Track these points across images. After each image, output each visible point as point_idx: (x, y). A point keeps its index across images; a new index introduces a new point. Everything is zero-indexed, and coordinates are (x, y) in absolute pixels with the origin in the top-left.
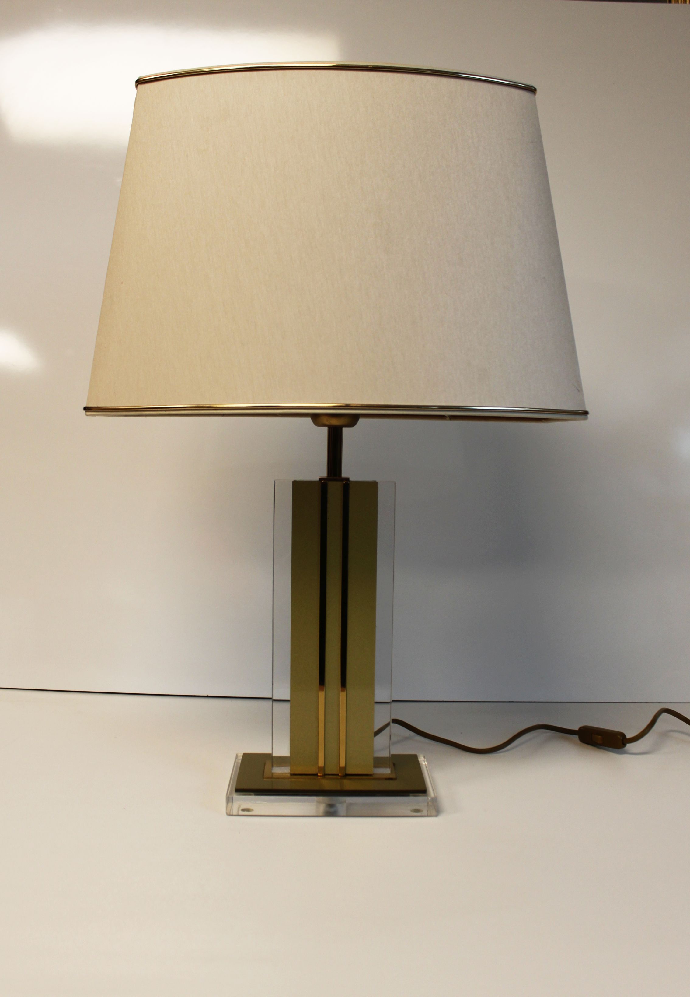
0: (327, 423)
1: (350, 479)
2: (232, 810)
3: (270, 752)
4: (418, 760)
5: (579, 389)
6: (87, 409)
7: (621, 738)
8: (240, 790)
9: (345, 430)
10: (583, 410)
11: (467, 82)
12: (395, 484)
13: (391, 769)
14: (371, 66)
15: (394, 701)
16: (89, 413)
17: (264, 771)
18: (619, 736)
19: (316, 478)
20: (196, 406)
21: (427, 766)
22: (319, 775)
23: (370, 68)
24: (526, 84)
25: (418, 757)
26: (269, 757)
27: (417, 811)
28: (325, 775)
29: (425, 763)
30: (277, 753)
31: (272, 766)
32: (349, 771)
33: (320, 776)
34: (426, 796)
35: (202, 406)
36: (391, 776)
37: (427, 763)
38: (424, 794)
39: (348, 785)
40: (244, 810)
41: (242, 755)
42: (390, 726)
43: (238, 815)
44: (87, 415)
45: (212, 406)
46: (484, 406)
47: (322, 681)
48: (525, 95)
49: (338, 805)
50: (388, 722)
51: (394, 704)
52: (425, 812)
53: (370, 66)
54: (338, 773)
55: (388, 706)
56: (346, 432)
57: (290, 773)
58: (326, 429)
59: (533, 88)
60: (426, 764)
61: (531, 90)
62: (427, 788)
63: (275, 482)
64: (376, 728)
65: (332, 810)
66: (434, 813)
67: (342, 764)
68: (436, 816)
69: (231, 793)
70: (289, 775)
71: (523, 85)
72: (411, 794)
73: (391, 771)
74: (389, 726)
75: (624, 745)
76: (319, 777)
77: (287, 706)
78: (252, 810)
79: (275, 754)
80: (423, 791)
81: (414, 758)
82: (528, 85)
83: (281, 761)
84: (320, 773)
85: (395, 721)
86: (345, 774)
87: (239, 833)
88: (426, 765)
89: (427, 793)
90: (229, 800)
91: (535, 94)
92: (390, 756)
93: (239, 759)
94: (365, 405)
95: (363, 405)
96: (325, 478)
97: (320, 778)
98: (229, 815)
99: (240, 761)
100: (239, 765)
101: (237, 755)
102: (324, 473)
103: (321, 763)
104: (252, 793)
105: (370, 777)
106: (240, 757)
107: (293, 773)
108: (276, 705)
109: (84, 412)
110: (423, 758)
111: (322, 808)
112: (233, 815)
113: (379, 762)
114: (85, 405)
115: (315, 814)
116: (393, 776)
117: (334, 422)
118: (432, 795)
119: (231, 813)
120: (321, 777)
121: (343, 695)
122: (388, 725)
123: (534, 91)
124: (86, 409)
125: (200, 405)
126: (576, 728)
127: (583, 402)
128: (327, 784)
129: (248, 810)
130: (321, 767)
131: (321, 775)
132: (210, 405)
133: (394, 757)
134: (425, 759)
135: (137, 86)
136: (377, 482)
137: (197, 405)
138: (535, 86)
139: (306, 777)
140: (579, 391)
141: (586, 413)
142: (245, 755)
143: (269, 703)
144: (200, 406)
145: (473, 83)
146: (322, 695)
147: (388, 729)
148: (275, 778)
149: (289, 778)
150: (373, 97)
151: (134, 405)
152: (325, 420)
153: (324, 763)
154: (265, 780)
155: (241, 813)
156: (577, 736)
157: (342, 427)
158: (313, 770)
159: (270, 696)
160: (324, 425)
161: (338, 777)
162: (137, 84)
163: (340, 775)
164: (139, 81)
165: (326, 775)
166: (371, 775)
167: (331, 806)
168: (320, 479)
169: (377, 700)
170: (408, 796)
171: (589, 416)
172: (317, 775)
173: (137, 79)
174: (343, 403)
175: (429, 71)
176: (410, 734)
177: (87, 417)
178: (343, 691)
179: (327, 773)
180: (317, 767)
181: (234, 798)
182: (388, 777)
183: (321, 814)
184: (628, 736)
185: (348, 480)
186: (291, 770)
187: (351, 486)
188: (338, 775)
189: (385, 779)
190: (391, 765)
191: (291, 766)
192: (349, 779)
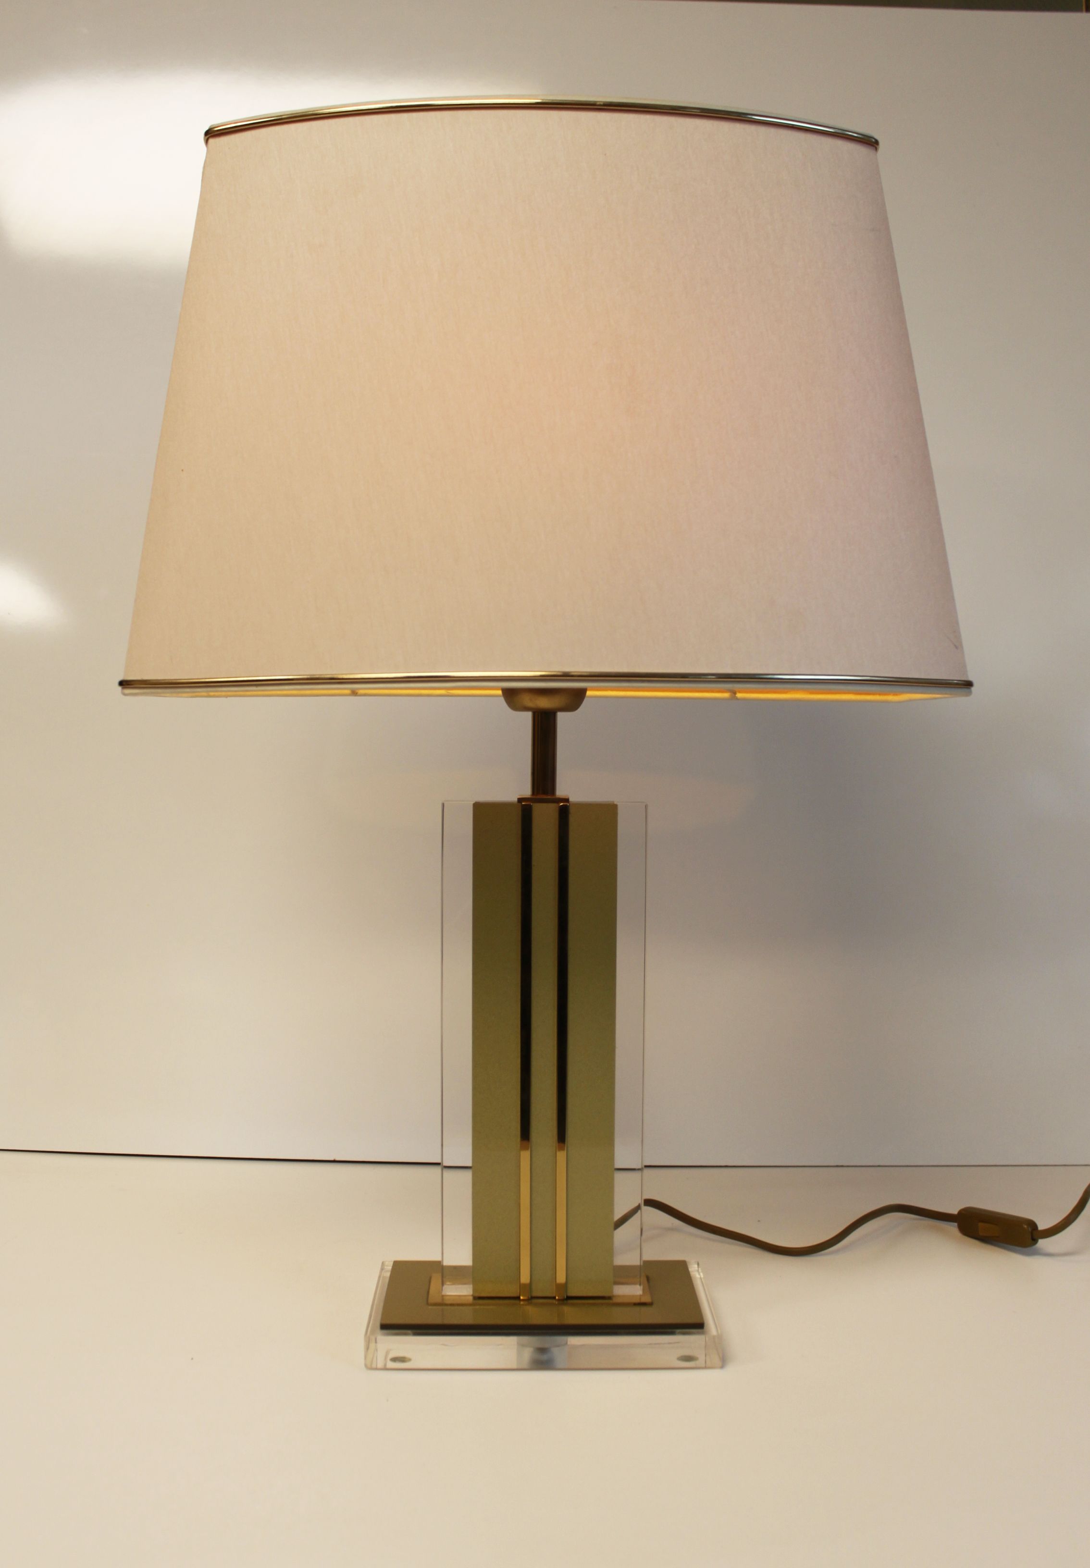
0: (530, 704)
1: (571, 800)
2: (375, 1358)
3: (439, 1259)
4: (688, 1269)
5: (958, 645)
6: (124, 683)
7: (1030, 1229)
8: (387, 1327)
9: (561, 717)
10: (963, 679)
11: (762, 129)
12: (646, 806)
13: (643, 1287)
14: (601, 102)
15: (646, 1166)
16: (127, 691)
17: (428, 1292)
18: (1026, 1226)
19: (513, 798)
20: (309, 677)
21: (703, 1280)
22: (522, 1298)
23: (600, 105)
24: (859, 133)
25: (688, 1265)
26: (436, 1267)
27: (688, 1358)
28: (531, 1299)
29: (699, 1274)
30: (450, 1261)
31: (443, 1284)
32: (574, 1291)
33: (523, 1300)
34: (703, 1333)
35: (317, 676)
36: (644, 1300)
37: (704, 1275)
38: (699, 1330)
39: (572, 1315)
40: (394, 1360)
41: (392, 1263)
42: (641, 1212)
43: (385, 1369)
44: (125, 695)
45: (335, 676)
46: (798, 673)
47: (525, 1133)
48: (860, 150)
49: (555, 1351)
50: (636, 1205)
51: (647, 1172)
52: (701, 1362)
53: (598, 103)
54: (554, 1295)
55: (636, 1175)
56: (563, 719)
57: (473, 1295)
58: (529, 715)
59: (874, 140)
60: (702, 1276)
61: (870, 142)
62: (705, 1322)
63: (443, 805)
64: (618, 1215)
65: (545, 1357)
66: (717, 1361)
67: (561, 1278)
68: (722, 1367)
69: (373, 1332)
70: (471, 1298)
71: (855, 135)
72: (678, 1331)
73: (644, 1290)
74: (639, 1211)
75: (1034, 1241)
76: (522, 1303)
77: (468, 1175)
78: (410, 1360)
79: (446, 1263)
80: (698, 1326)
81: (680, 1269)
82: (865, 134)
83: (456, 1273)
84: (523, 1296)
85: (650, 1203)
86: (565, 1297)
87: (387, 1401)
88: (701, 1278)
89: (705, 1328)
90: (369, 1342)
91: (876, 149)
92: (642, 1264)
93: (387, 1271)
94: (597, 674)
95: (593, 674)
96: (528, 798)
97: (523, 1305)
98: (370, 1367)
99: (388, 1274)
100: (387, 1281)
101: (383, 1263)
102: (526, 790)
104: (409, 1332)
105: (607, 1301)
106: (389, 1267)
107: (477, 1295)
108: (448, 1174)
109: (120, 688)
110: (696, 1266)
111: (528, 1354)
112: (377, 1369)
113: (624, 1274)
114: (121, 678)
115: (515, 1367)
116: (647, 1299)
117: (544, 703)
118: (713, 1333)
119: (374, 1366)
120: (526, 1303)
121: (561, 1156)
122: (637, 1209)
123: (875, 145)
124: (122, 683)
125: (315, 675)
126: (955, 1211)
127: (963, 666)
128: (536, 1315)
129: (402, 1360)
130: (525, 1285)
131: (525, 1298)
132: (331, 675)
133: (648, 1264)
134: (700, 1269)
135: (207, 141)
136: (615, 803)
137: (311, 675)
138: (876, 137)
139: (501, 1302)
140: (956, 647)
141: (968, 684)
142: (396, 1264)
143: (437, 1170)
144: (315, 677)
145: (772, 131)
146: (525, 1155)
147: (638, 1214)
148: (446, 1305)
149: (470, 1305)
150: (605, 155)
151: (203, 677)
152: (527, 700)
153: (529, 1278)
154: (430, 1307)
155: (391, 1365)
156: (956, 1224)
157: (556, 712)
158: (512, 1291)
159: (439, 1161)
160: (526, 709)
161: (554, 1301)
162: (207, 137)
163: (557, 1298)
164: (210, 132)
165: (533, 1298)
166: (609, 1298)
167: (542, 1350)
168: (520, 800)
169: (617, 1166)
170: (672, 1333)
171: (973, 689)
172: (518, 1298)
173: (207, 129)
174: (557, 670)
175: (698, 111)
176: (672, 1224)
177: (124, 696)
178: (561, 1149)
179: (535, 1294)
180: (519, 1284)
181: (377, 1340)
182: (637, 1301)
183: (525, 1367)
184: (1042, 1226)
185: (567, 800)
186: (474, 1290)
187: (572, 810)
188: (554, 1298)
189: (635, 1304)
190: (644, 1279)
191: (475, 1283)
192: (573, 1305)
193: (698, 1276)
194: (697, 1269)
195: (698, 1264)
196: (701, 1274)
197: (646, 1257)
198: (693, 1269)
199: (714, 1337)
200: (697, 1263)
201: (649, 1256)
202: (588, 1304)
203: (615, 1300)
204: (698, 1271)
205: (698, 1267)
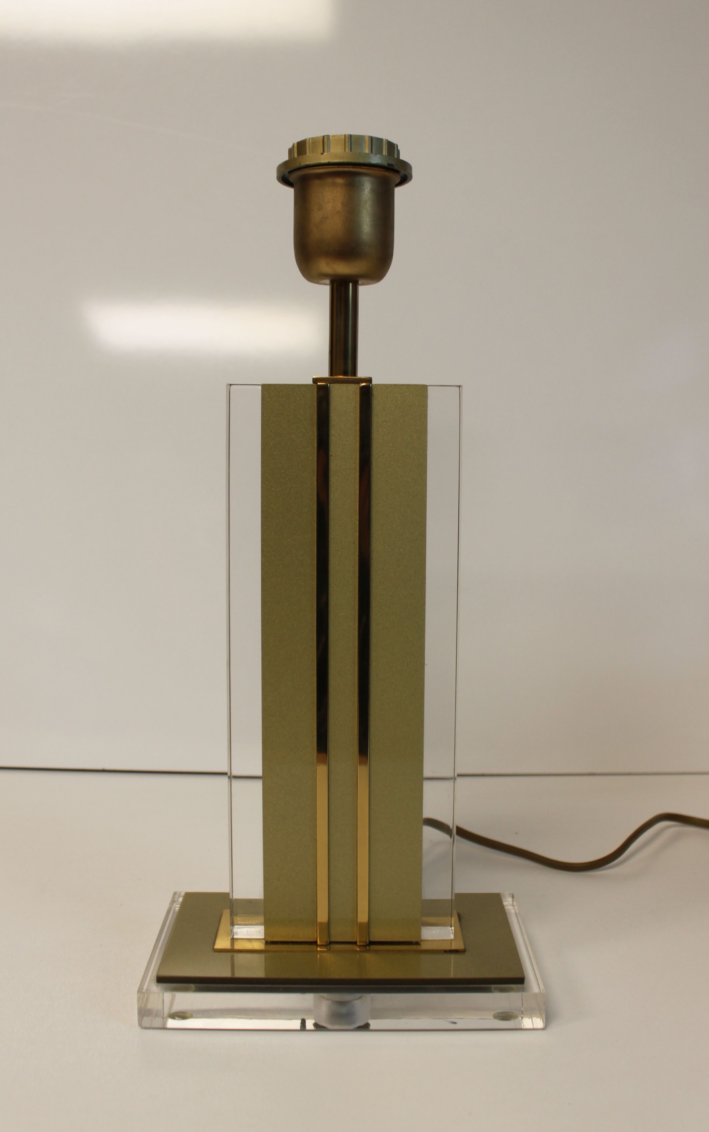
0: (326, 270)
1: (374, 380)
3: (226, 889)
4: (502, 904)
8: (164, 980)
12: (460, 388)
13: (455, 929)
15: (459, 775)
19: (307, 379)
22: (318, 942)
25: (503, 900)
26: (226, 900)
27: (505, 1016)
28: (329, 944)
31: (232, 924)
32: (377, 935)
33: (320, 945)
34: (523, 990)
36: (456, 946)
38: (519, 986)
41: (184, 894)
51: (459, 780)
54: (355, 939)
57: (264, 939)
58: (326, 286)
62: (525, 975)
63: (227, 387)
69: (148, 984)
70: (262, 943)
72: (495, 986)
73: (455, 933)
76: (319, 949)
80: (519, 980)
81: (496, 899)
84: (320, 940)
86: (368, 942)
89: (525, 982)
92: (453, 898)
93: (177, 902)
96: (325, 378)
97: (320, 952)
99: (178, 906)
101: (175, 894)
102: (322, 369)
103: (322, 917)
105: (414, 947)
106: (180, 899)
107: (269, 939)
110: (511, 899)
113: (433, 910)
116: (459, 945)
118: (535, 989)
120: (324, 949)
128: (334, 965)
130: (322, 926)
131: (323, 943)
133: (461, 898)
136: (424, 384)
139: (295, 948)
142: (189, 896)
143: (225, 780)
148: (238, 952)
152: (325, 266)
154: (217, 956)
157: (358, 281)
158: (308, 933)
161: (355, 947)
163: (358, 943)
165: (331, 942)
166: (417, 943)
168: (316, 381)
172: (315, 943)
179: (333, 937)
180: (316, 925)
182: (448, 948)
185: (369, 380)
186: (266, 934)
187: (375, 392)
188: (355, 943)
189: (446, 951)
190: (454, 919)
191: (268, 924)
192: (376, 951)
193: (513, 911)
194: (511, 903)
195: (513, 897)
196: (516, 908)
197: (458, 890)
198: (508, 903)
199: (536, 995)
200: (511, 896)
201: (462, 888)
202: (393, 951)
203: (424, 946)
204: (513, 905)
205: (513, 901)
